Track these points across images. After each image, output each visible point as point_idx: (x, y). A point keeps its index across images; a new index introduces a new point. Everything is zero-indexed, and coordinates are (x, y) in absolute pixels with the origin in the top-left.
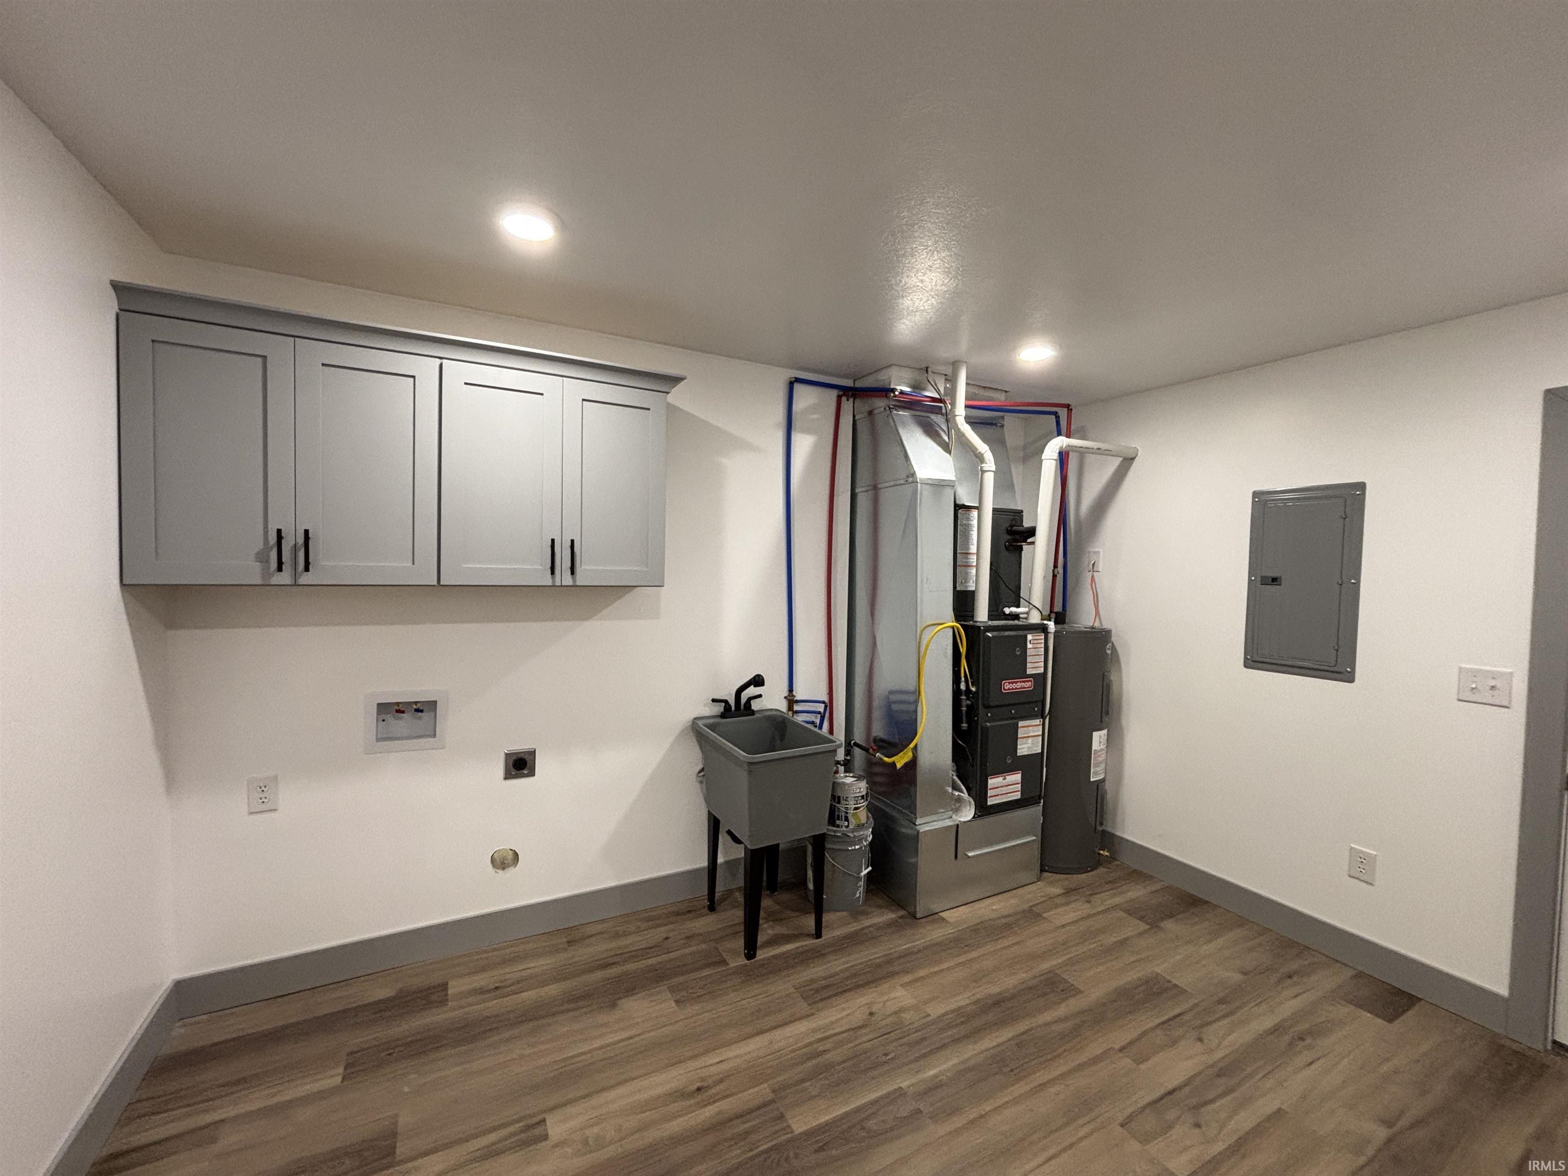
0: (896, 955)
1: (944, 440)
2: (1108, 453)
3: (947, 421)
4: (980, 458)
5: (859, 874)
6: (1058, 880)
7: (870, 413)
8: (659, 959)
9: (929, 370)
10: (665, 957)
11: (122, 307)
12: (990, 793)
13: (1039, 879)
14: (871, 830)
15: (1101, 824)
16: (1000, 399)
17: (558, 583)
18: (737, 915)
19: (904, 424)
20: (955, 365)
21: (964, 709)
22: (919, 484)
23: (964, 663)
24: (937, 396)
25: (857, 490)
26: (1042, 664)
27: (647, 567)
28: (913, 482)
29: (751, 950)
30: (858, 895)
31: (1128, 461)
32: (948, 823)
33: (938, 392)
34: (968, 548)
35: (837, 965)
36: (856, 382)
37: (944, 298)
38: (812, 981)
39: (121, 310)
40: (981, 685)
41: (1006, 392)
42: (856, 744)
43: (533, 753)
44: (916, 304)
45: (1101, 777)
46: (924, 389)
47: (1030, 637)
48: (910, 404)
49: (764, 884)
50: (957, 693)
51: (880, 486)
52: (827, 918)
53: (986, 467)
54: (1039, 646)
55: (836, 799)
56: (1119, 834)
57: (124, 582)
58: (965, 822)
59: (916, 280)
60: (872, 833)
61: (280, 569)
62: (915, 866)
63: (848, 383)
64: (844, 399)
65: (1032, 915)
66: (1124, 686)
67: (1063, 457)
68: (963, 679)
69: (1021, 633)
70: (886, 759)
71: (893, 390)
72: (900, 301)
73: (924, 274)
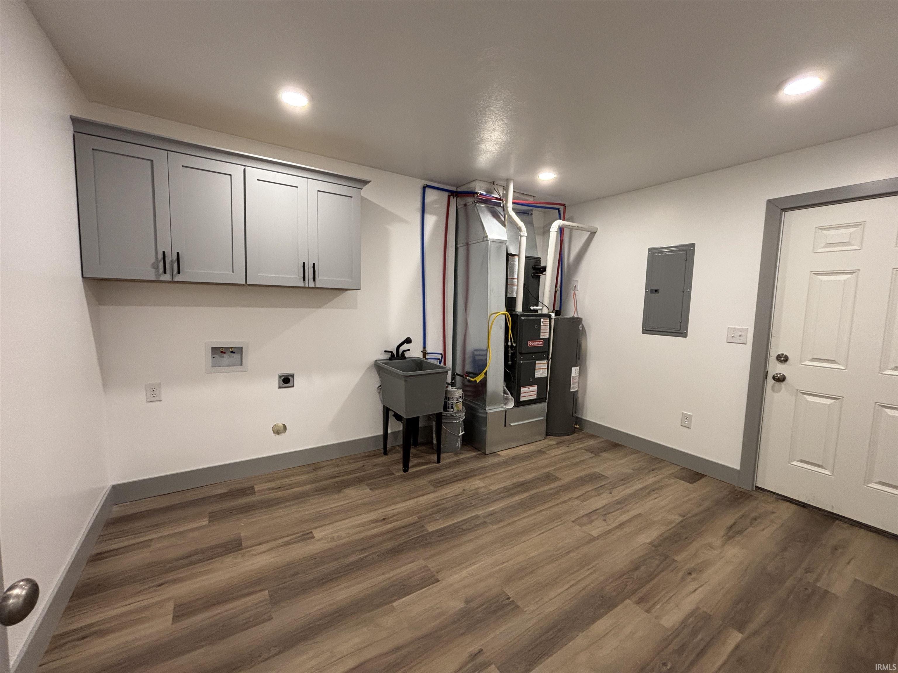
0: (475, 469)
1: (502, 221)
2: (582, 229)
3: (504, 210)
4: (520, 229)
5: (458, 434)
6: (555, 439)
7: (465, 205)
8: (362, 474)
9: (495, 183)
10: (364, 473)
11: (75, 131)
12: (521, 395)
13: (546, 438)
14: (464, 414)
15: (576, 412)
16: (531, 200)
17: (307, 286)
18: (399, 456)
19: (482, 212)
20: (508, 181)
21: (510, 355)
22: (489, 242)
23: (510, 332)
24: (499, 197)
25: (458, 246)
26: (548, 334)
27: (352, 279)
28: (486, 241)
29: (406, 468)
30: (458, 445)
31: (593, 234)
32: (502, 409)
33: (500, 195)
34: (513, 276)
35: (447, 473)
36: (458, 189)
37: (501, 145)
38: (436, 479)
39: (75, 132)
40: (518, 342)
41: (534, 197)
42: (457, 374)
43: (293, 376)
44: (488, 148)
45: (575, 390)
46: (492, 193)
47: (542, 320)
48: (486, 201)
49: (412, 443)
50: (506, 347)
51: (470, 243)
52: (443, 455)
53: (522, 234)
54: (546, 324)
55: (447, 398)
56: (584, 418)
57: (84, 276)
58: (509, 409)
59: (487, 136)
60: (465, 415)
61: (165, 272)
62: (486, 431)
63: (454, 189)
64: (452, 197)
65: (541, 452)
66: (588, 345)
67: (561, 230)
68: (510, 340)
69: (538, 318)
70: (472, 379)
71: (477, 193)
72: (480, 146)
73: (492, 132)
